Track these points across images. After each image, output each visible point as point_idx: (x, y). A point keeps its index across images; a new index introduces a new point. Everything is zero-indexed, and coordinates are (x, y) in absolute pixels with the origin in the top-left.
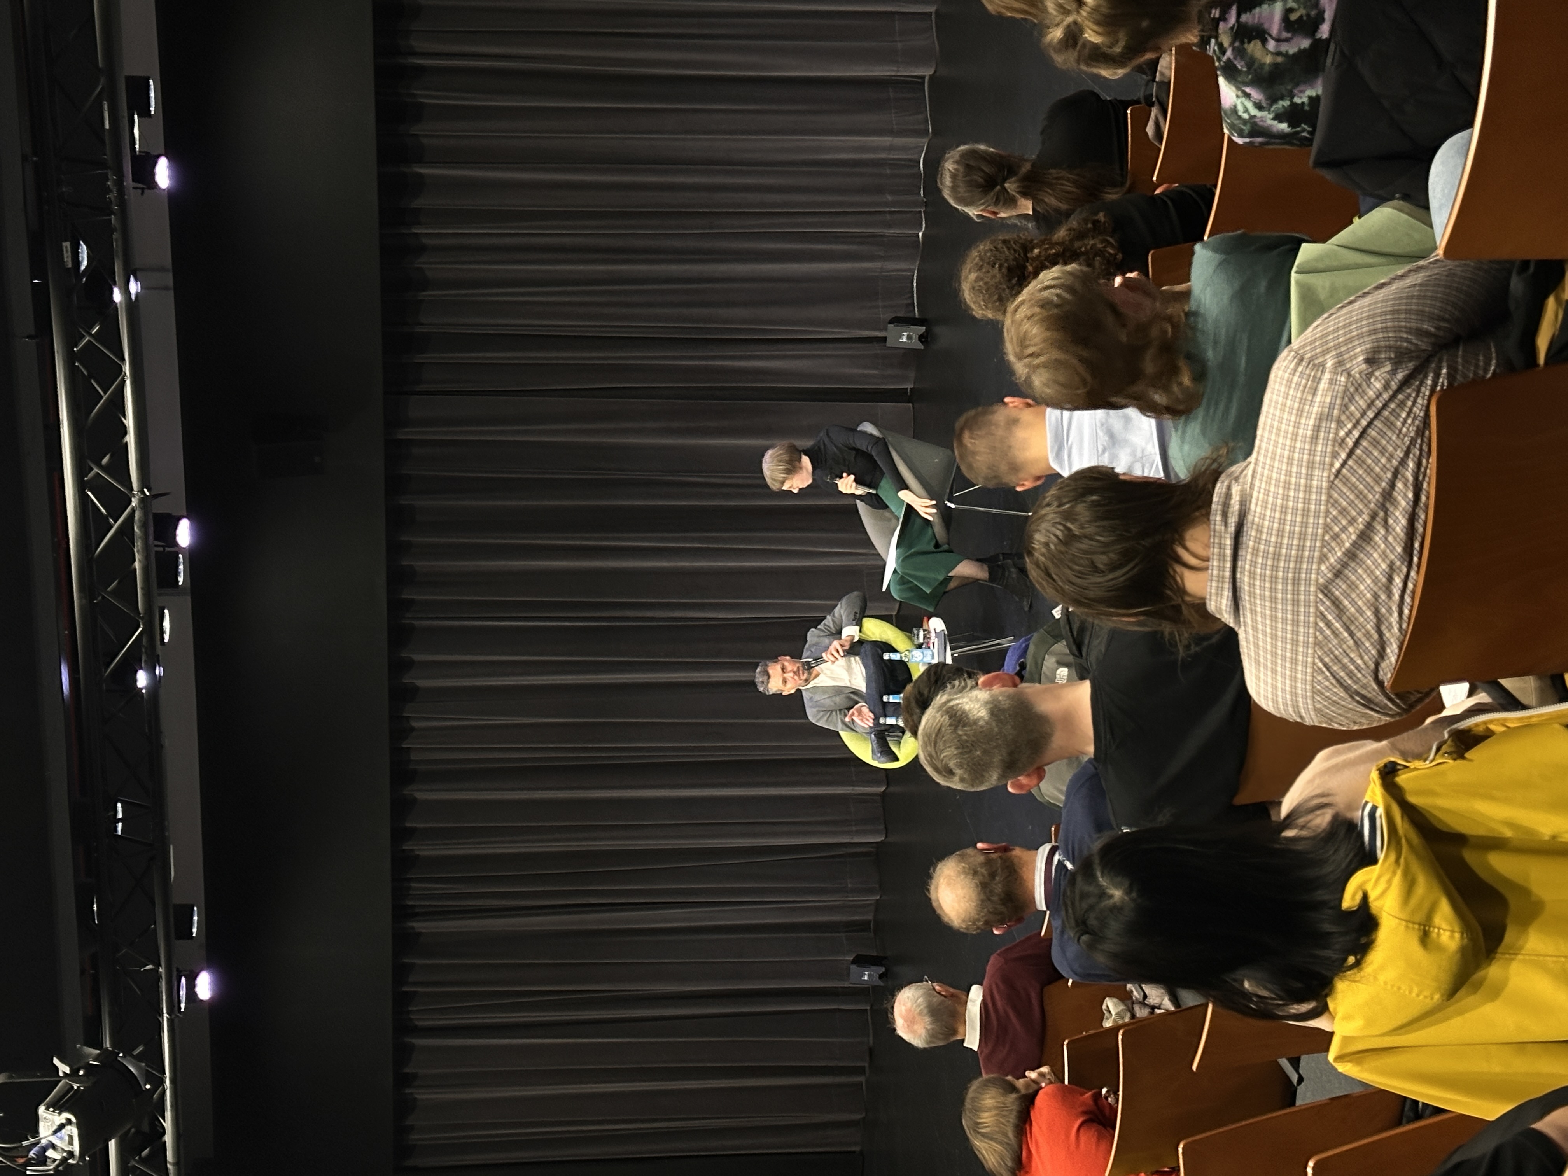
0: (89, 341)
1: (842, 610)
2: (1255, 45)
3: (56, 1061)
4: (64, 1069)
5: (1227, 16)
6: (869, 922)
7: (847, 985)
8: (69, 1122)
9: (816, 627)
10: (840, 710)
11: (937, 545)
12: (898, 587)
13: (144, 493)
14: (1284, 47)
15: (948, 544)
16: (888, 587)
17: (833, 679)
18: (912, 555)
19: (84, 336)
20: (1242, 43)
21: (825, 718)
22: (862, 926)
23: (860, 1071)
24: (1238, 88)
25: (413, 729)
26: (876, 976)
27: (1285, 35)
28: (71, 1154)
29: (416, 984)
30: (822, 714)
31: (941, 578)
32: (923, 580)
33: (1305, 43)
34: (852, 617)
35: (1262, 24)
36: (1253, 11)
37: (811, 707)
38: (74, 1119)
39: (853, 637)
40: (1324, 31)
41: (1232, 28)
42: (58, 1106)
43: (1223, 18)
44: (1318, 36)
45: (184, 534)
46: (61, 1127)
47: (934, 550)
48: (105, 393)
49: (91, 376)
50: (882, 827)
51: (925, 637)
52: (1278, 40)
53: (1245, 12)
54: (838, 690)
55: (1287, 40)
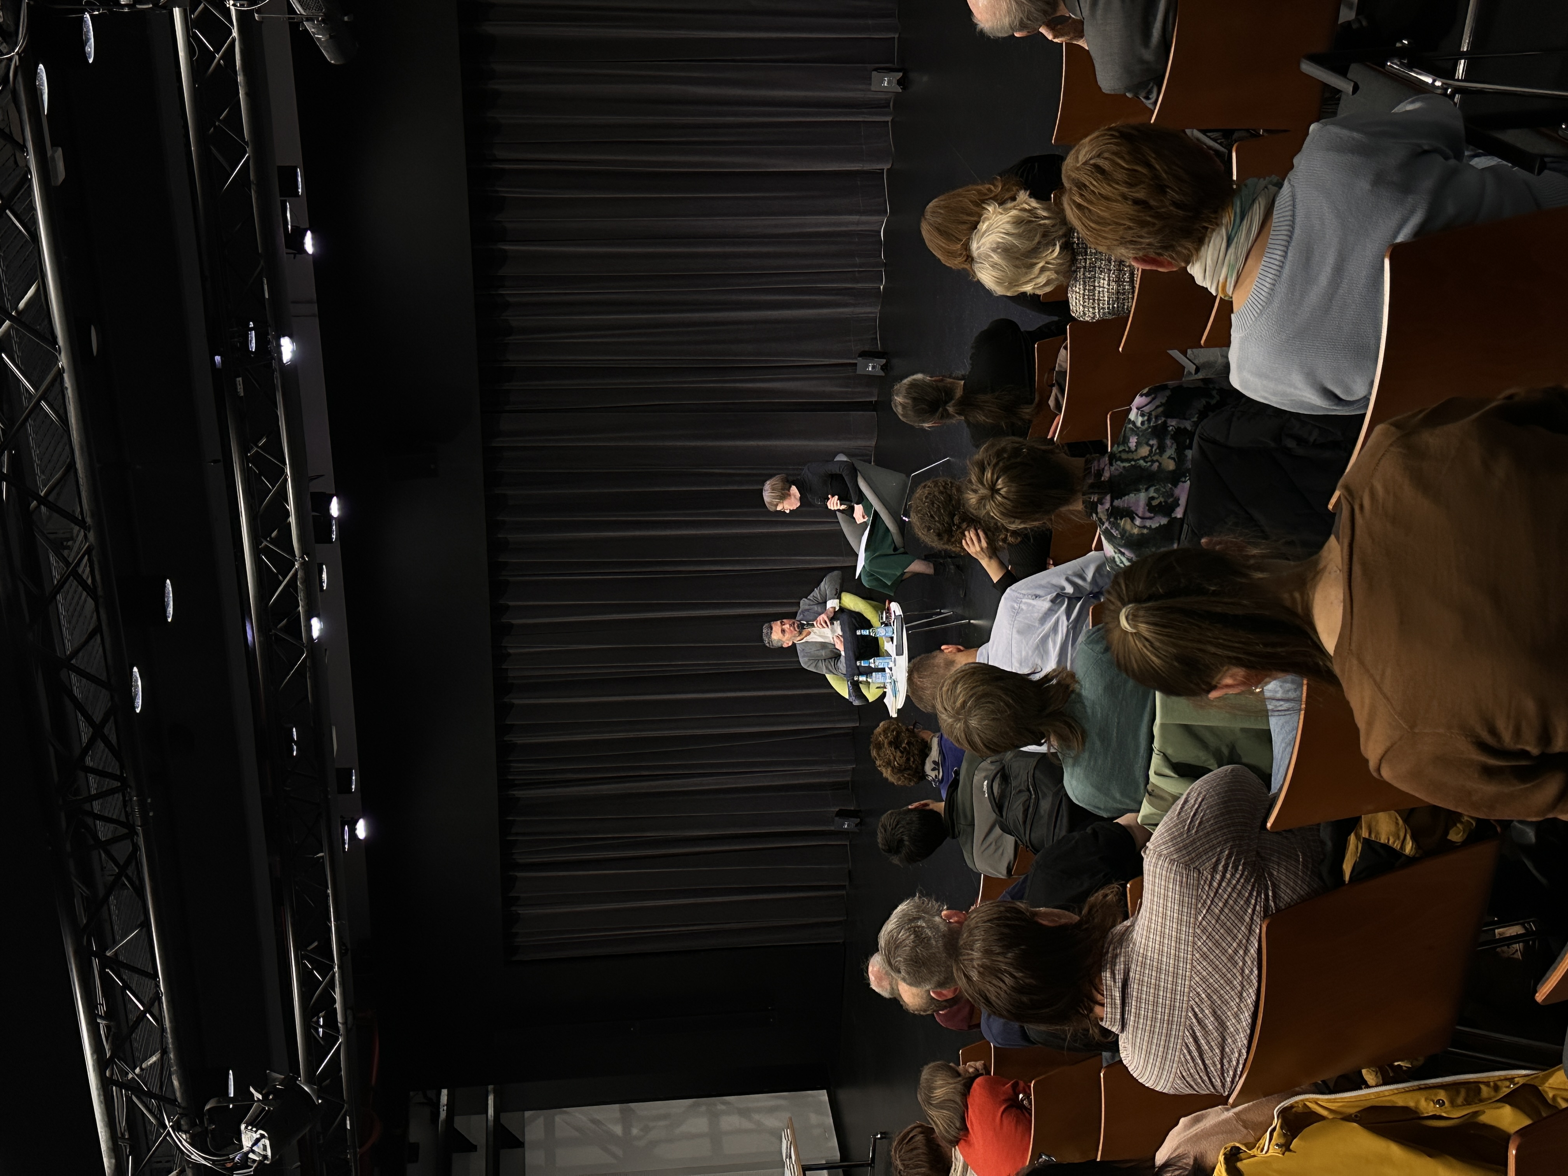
0: (257, 451)
1: (826, 586)
2: (1125, 521)
3: (252, 1089)
4: (258, 1096)
5: (1104, 501)
6: (848, 782)
7: (832, 828)
8: (262, 1136)
9: (806, 598)
10: (825, 660)
11: (895, 549)
12: (867, 579)
13: (303, 558)
14: (1148, 523)
15: (904, 547)
16: (860, 574)
17: (821, 636)
18: (877, 557)
19: (252, 448)
20: (1116, 519)
21: (814, 665)
22: (843, 786)
23: (843, 887)
24: (1115, 547)
25: (509, 655)
26: (853, 825)
27: (1148, 515)
28: (265, 1157)
29: (517, 834)
30: (811, 661)
31: (898, 574)
32: (885, 575)
33: (1164, 521)
34: (834, 592)
35: (1130, 507)
36: (1123, 498)
37: (804, 656)
38: (266, 1135)
39: (835, 608)
40: (1179, 513)
41: (1107, 510)
42: (255, 1124)
43: (1101, 501)
44: (1173, 515)
45: (335, 508)
46: (257, 1141)
47: (893, 553)
48: (273, 487)
49: (261, 474)
50: (857, 717)
51: (887, 618)
52: (1142, 518)
53: (1117, 499)
54: (824, 645)
55: (1150, 518)
